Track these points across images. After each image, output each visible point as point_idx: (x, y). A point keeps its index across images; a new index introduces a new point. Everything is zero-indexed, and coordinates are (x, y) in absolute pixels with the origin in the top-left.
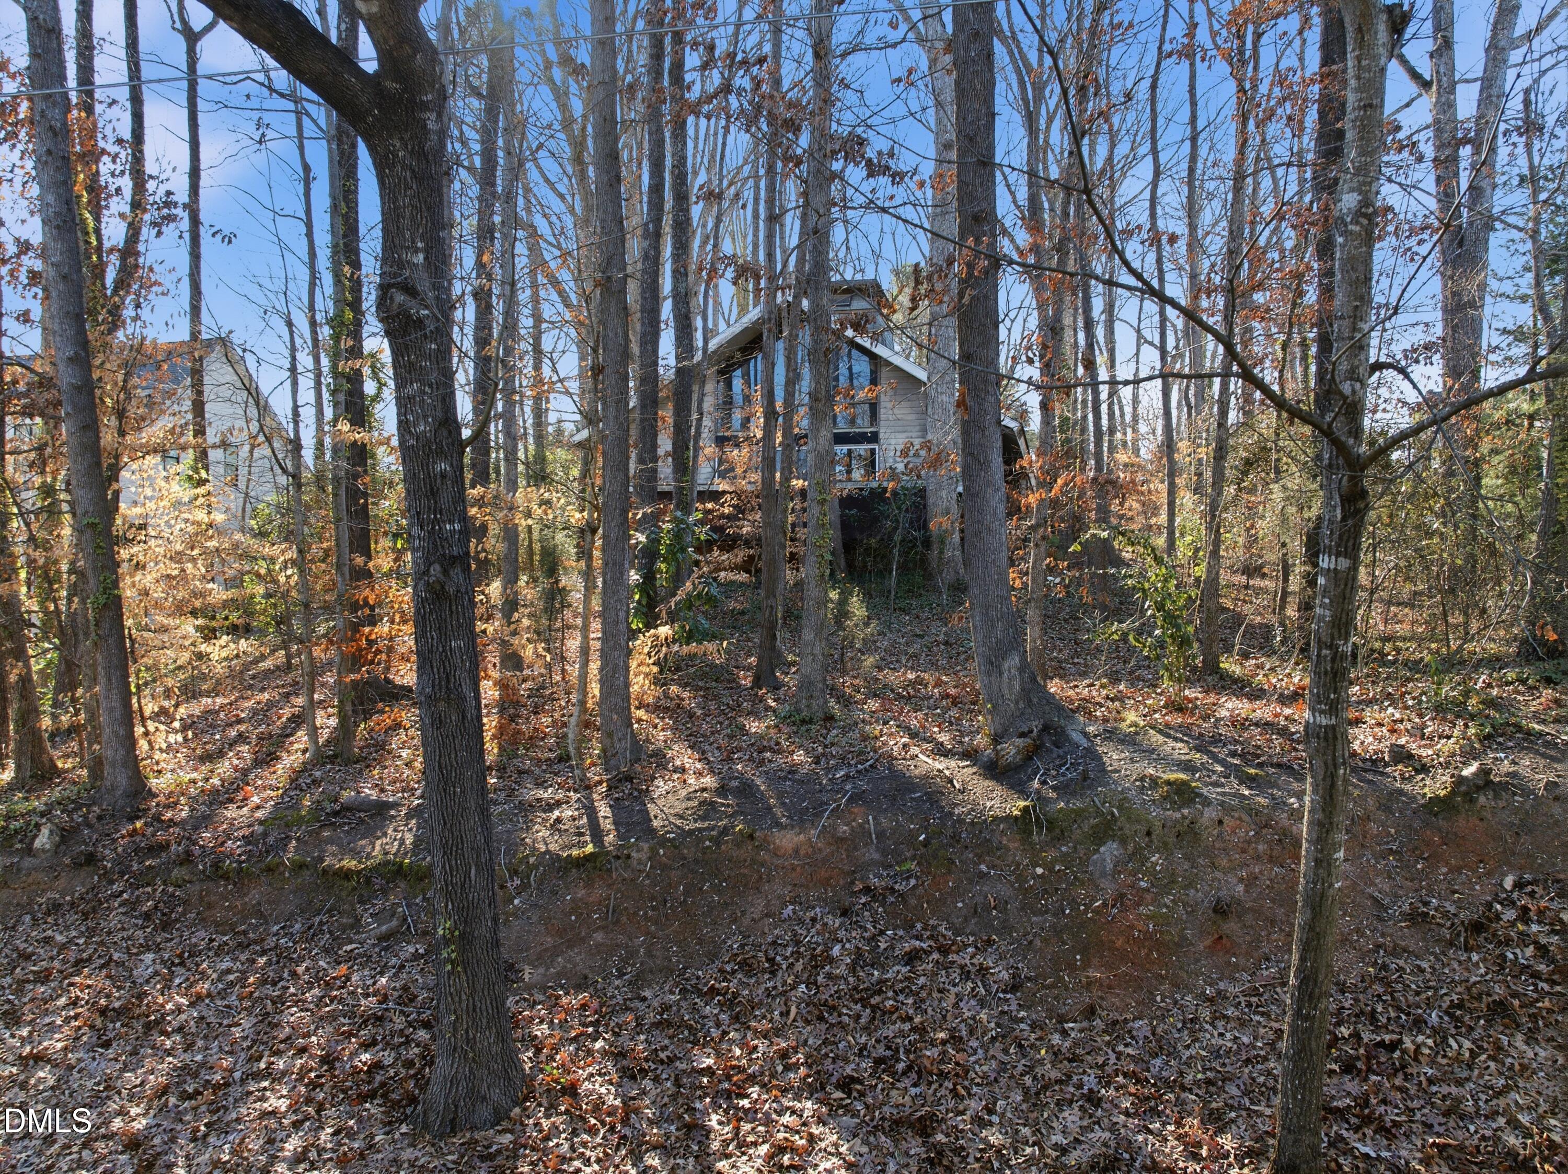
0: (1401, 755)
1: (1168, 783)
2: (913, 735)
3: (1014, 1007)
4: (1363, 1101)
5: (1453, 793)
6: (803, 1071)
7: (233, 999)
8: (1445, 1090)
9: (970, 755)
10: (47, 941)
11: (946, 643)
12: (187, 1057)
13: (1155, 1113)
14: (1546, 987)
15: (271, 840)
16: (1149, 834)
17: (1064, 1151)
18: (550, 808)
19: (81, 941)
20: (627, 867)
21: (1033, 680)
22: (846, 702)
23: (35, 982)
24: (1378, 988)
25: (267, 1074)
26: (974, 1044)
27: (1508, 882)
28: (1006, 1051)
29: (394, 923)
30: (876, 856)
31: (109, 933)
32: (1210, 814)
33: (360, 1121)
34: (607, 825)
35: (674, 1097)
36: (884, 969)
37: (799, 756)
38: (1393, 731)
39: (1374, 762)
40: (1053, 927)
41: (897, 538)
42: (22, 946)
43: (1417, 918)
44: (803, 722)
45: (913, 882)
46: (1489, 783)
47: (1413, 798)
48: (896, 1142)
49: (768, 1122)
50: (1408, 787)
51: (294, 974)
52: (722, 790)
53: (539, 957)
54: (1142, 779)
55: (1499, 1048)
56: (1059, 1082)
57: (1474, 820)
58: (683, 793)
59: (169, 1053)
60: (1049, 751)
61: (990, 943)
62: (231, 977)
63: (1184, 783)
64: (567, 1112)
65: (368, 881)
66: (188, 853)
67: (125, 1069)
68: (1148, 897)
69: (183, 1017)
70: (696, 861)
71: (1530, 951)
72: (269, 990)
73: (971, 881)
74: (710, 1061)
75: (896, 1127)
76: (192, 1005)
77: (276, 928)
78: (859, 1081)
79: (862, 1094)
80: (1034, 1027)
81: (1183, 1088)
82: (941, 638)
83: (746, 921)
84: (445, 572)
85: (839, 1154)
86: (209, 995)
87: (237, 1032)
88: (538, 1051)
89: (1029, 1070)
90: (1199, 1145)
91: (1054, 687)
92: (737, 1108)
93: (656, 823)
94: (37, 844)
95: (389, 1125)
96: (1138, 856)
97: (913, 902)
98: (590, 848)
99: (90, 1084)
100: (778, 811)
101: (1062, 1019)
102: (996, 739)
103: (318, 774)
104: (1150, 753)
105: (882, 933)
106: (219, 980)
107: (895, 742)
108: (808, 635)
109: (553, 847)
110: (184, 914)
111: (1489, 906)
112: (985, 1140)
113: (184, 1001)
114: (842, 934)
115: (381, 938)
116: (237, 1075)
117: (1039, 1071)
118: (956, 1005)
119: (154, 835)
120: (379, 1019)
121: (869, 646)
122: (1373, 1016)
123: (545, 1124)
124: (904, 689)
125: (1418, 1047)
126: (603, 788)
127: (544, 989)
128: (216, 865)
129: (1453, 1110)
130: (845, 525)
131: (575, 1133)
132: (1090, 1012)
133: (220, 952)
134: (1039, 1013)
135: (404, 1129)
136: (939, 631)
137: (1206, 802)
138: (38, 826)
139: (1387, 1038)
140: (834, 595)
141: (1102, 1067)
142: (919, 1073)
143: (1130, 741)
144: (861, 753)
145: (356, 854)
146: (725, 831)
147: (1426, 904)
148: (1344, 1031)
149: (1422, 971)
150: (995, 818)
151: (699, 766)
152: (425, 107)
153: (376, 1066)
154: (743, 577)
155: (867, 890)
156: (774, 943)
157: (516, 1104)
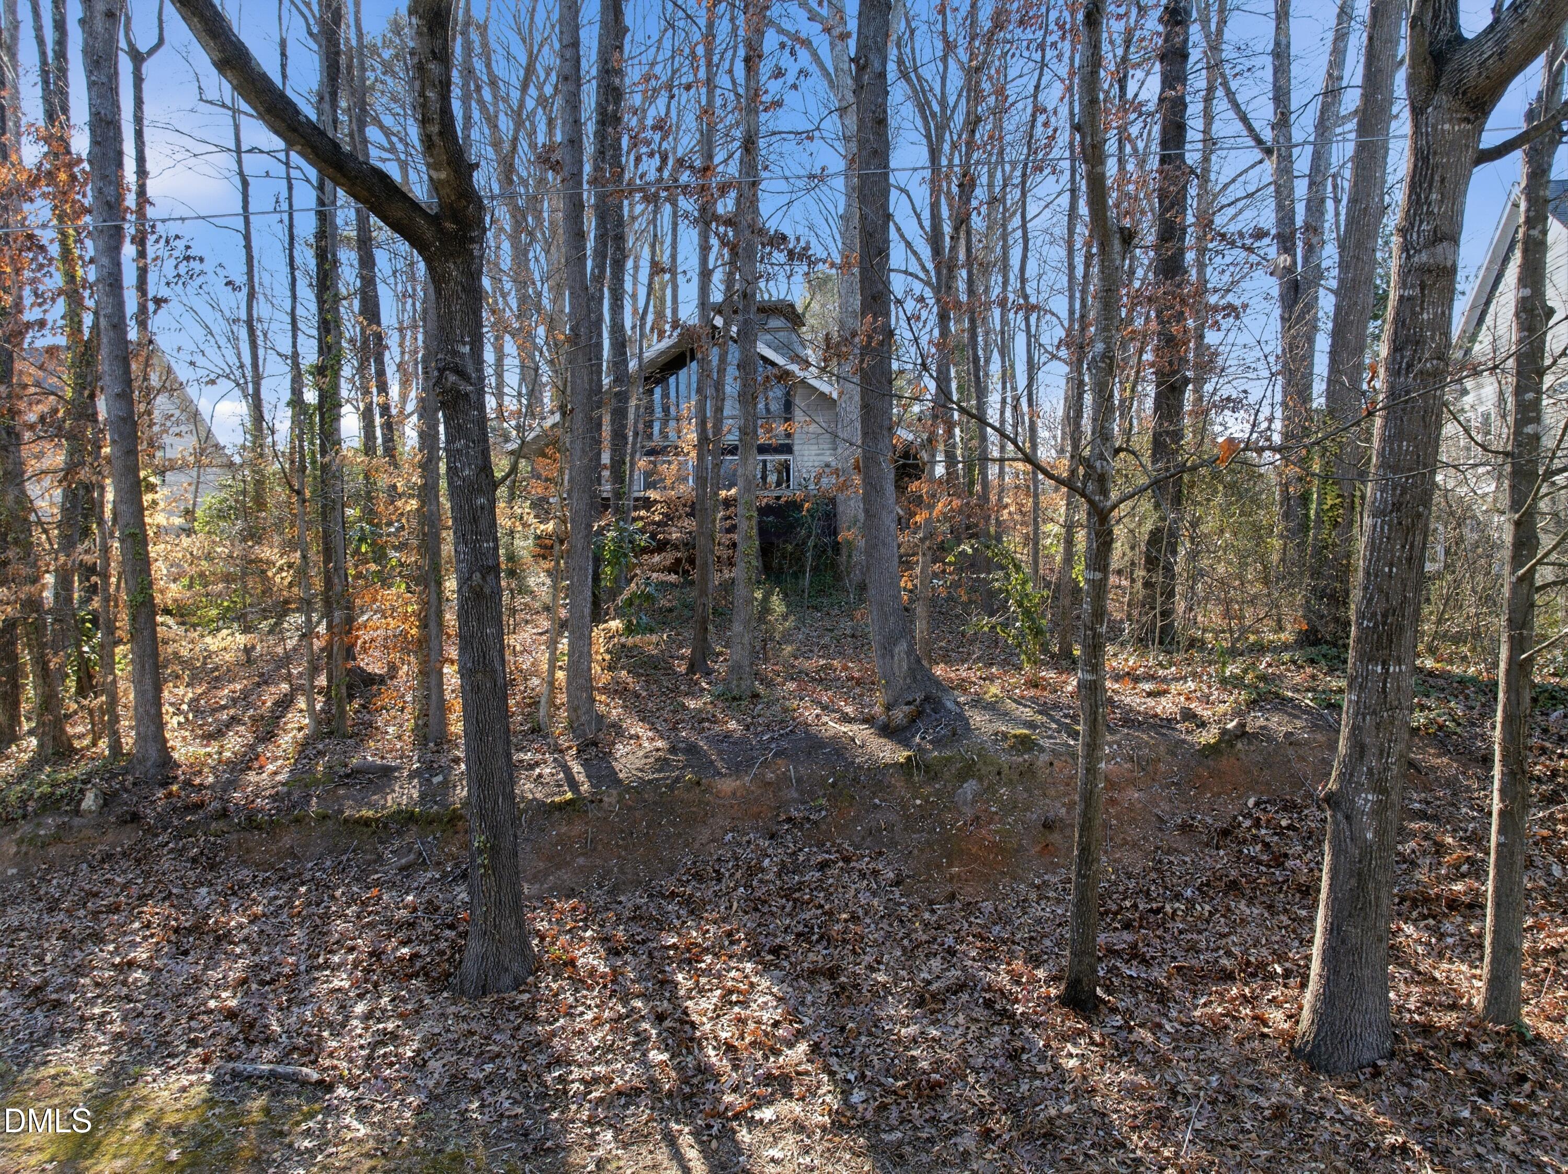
0: (1188, 715)
1: (1015, 736)
2: (824, 708)
3: (897, 896)
4: (1134, 946)
5: (1220, 741)
6: (743, 943)
7: (284, 917)
8: (1189, 937)
9: (868, 720)
10: (108, 882)
11: (853, 636)
12: (257, 959)
13: (993, 958)
14: (1264, 869)
15: (295, 797)
16: (999, 773)
17: (929, 983)
18: (532, 767)
19: (140, 881)
20: (600, 809)
21: (918, 661)
22: (769, 684)
23: (107, 912)
24: (1154, 875)
25: (326, 965)
26: (868, 921)
27: (1251, 802)
28: (891, 925)
29: (412, 856)
30: (795, 795)
31: (164, 874)
32: (1044, 758)
33: (409, 991)
34: (581, 778)
35: (649, 965)
36: (802, 874)
37: (732, 725)
38: (1188, 699)
39: (1169, 720)
40: (927, 841)
41: (811, 543)
42: (87, 887)
43: (1186, 828)
44: (734, 699)
45: (824, 813)
46: (1245, 733)
47: (1192, 745)
48: (812, 984)
49: (719, 976)
50: (1189, 738)
51: (333, 897)
52: (673, 750)
53: (535, 876)
54: (996, 734)
55: (1229, 910)
56: (928, 942)
57: (1232, 760)
58: (641, 753)
59: (240, 956)
60: (929, 716)
61: (880, 854)
62: (280, 902)
63: (1026, 736)
64: (569, 978)
65: (386, 826)
66: (225, 809)
67: (206, 968)
68: (997, 818)
69: (246, 931)
70: (655, 803)
71: (1259, 847)
72: (313, 909)
73: (867, 811)
74: (672, 941)
75: (813, 974)
76: (251, 922)
77: (310, 865)
78: (785, 948)
79: (787, 957)
80: (911, 908)
81: (1014, 943)
82: (848, 632)
83: (697, 845)
84: (484, 578)
85: (772, 993)
86: (264, 915)
87: (294, 940)
88: (542, 939)
89: (907, 935)
90: (1021, 975)
91: (939, 670)
92: (697, 969)
93: (621, 776)
94: (84, 806)
95: (433, 993)
96: (992, 790)
97: (824, 827)
98: (569, 795)
99: (179, 981)
100: (719, 764)
101: (931, 903)
102: (888, 708)
103: (320, 747)
104: (1005, 715)
105: (801, 850)
106: (270, 904)
107: (810, 713)
108: (737, 627)
109: (538, 795)
110: (226, 858)
111: (1235, 817)
112: (875, 980)
113: (245, 920)
114: (770, 851)
115: (401, 869)
116: (303, 968)
117: (914, 936)
118: (855, 896)
119: (188, 796)
120: (411, 925)
121: (787, 638)
122: (1148, 893)
123: (554, 986)
124: (817, 672)
125: (1175, 911)
126: (574, 751)
127: (541, 899)
128: (250, 819)
129: (1193, 948)
130: (763, 531)
131: (577, 990)
132: (952, 897)
133: (265, 883)
134: (916, 899)
135: (445, 995)
136: (846, 626)
137: (1042, 749)
138: (82, 791)
139: (1154, 905)
140: (759, 595)
141: (957, 932)
142: (829, 941)
143: (992, 707)
144: (782, 721)
145: (371, 806)
146: (677, 780)
147: (1193, 819)
148: (1128, 903)
149: (1185, 863)
150: (886, 765)
151: (650, 734)
152: (472, 240)
153: (415, 956)
154: (673, 578)
155: (789, 820)
156: (719, 859)
157: (531, 974)
